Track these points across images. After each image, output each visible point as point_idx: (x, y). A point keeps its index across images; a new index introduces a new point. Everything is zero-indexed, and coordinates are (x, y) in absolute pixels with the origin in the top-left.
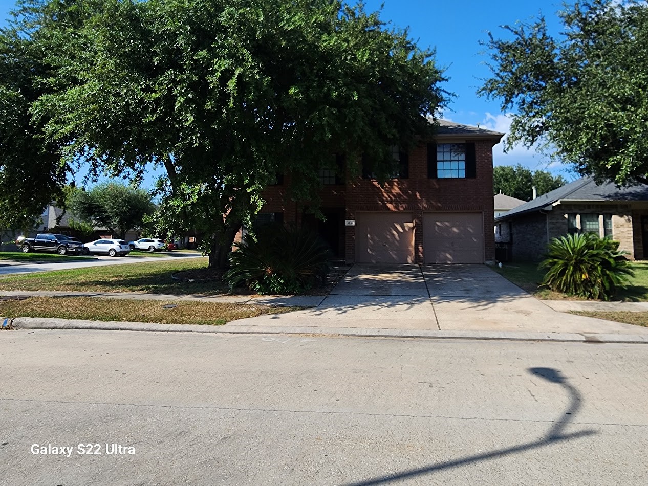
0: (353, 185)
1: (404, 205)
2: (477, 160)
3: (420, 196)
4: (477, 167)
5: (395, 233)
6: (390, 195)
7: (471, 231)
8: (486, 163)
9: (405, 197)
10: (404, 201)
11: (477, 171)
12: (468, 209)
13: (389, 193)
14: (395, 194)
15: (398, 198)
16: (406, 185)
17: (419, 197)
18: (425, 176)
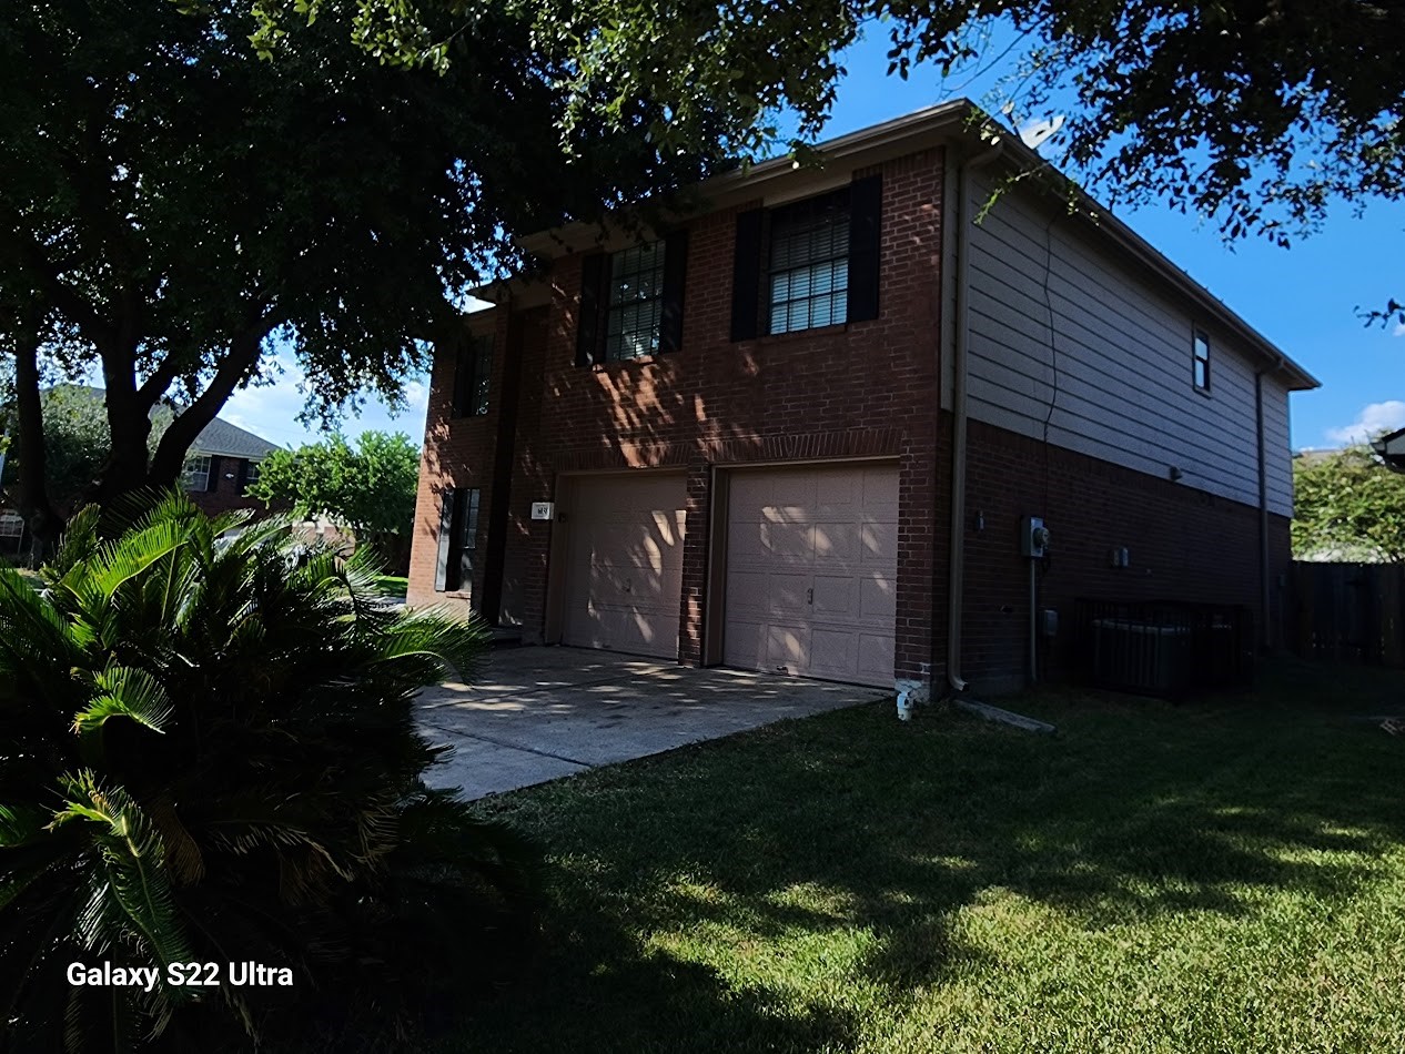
0: (556, 390)
1: (662, 445)
2: (887, 241)
3: (705, 410)
4: (886, 270)
5: (652, 546)
6: (633, 415)
7: (871, 543)
8: (918, 248)
9: (666, 417)
10: (664, 433)
11: (885, 285)
12: (847, 454)
13: (630, 406)
14: (643, 408)
15: (650, 422)
16: (672, 374)
17: (701, 415)
18: (723, 336)
